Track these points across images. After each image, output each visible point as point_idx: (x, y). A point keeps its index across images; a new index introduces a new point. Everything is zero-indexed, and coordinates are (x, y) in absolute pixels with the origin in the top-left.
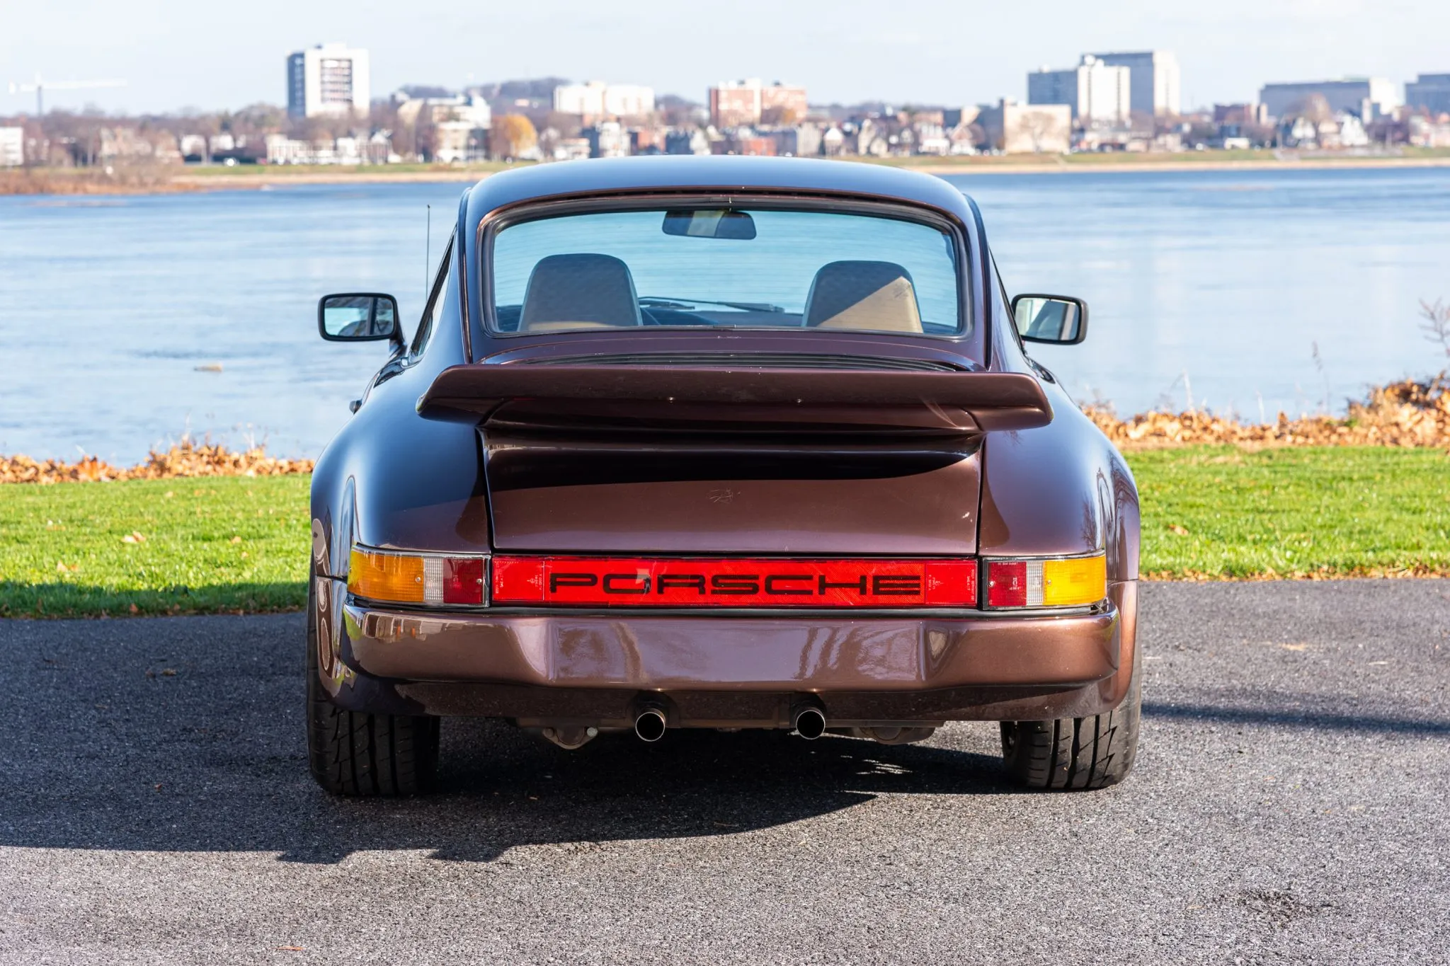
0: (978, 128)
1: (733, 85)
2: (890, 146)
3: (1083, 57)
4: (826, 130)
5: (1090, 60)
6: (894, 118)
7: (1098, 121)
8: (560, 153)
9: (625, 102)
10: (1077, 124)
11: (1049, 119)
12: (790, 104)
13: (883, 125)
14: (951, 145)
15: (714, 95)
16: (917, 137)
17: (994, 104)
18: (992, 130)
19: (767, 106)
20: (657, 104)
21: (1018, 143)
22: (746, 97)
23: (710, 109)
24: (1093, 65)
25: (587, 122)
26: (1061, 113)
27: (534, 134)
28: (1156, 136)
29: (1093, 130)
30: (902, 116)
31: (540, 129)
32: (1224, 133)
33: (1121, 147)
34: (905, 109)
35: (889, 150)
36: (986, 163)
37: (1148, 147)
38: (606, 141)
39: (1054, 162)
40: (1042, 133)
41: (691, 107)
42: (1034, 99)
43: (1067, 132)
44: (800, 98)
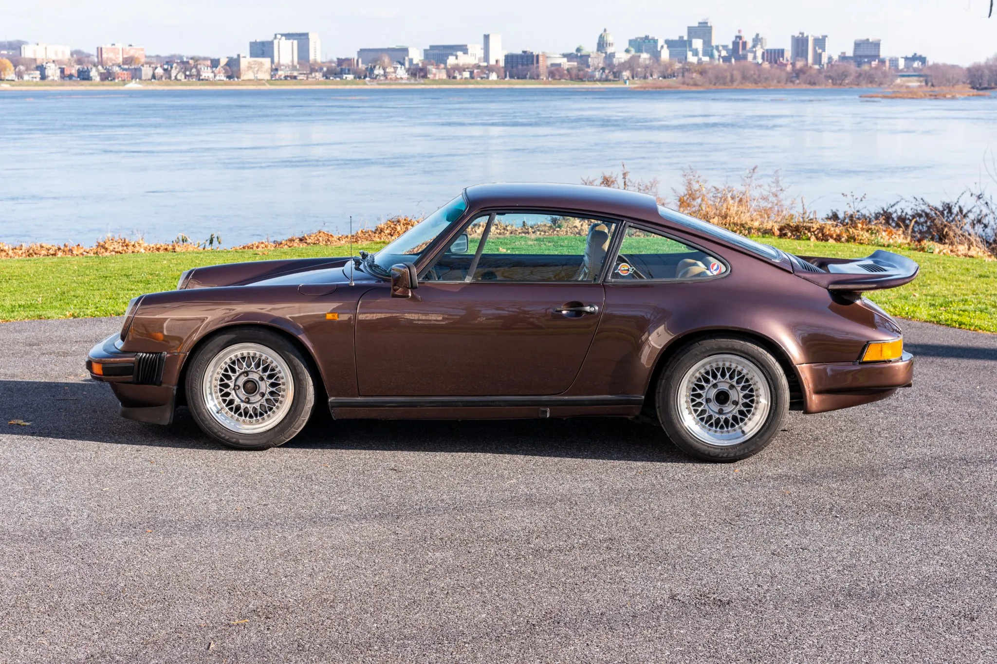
0: (228, 68)
1: (109, 46)
2: (186, 76)
3: (276, 35)
4: (156, 68)
5: (279, 36)
6: (188, 62)
7: (283, 65)
8: (26, 77)
9: (56, 54)
10: (274, 67)
11: (261, 64)
12: (136, 55)
13: (182, 66)
14: (215, 76)
15: (100, 50)
16: (199, 72)
17: (235, 56)
18: (235, 69)
19: (125, 56)
20: (72, 55)
21: (247, 75)
22: (115, 51)
23: (98, 57)
24: (280, 39)
25: (39, 63)
26: (267, 61)
27: (13, 68)
28: (311, 73)
29: (282, 70)
30: (191, 62)
31: (15, 66)
32: (342, 72)
33: (295, 78)
34: (192, 58)
35: (185, 78)
36: (232, 85)
37: (307, 78)
38: (48, 72)
39: (264, 84)
40: (258, 70)
41: (88, 56)
42: (253, 55)
43: (270, 70)
44: (141, 52)
